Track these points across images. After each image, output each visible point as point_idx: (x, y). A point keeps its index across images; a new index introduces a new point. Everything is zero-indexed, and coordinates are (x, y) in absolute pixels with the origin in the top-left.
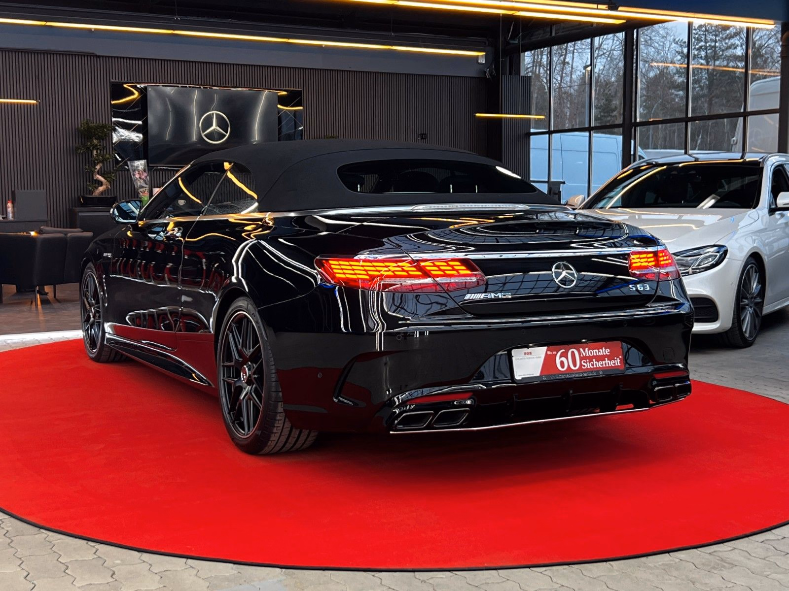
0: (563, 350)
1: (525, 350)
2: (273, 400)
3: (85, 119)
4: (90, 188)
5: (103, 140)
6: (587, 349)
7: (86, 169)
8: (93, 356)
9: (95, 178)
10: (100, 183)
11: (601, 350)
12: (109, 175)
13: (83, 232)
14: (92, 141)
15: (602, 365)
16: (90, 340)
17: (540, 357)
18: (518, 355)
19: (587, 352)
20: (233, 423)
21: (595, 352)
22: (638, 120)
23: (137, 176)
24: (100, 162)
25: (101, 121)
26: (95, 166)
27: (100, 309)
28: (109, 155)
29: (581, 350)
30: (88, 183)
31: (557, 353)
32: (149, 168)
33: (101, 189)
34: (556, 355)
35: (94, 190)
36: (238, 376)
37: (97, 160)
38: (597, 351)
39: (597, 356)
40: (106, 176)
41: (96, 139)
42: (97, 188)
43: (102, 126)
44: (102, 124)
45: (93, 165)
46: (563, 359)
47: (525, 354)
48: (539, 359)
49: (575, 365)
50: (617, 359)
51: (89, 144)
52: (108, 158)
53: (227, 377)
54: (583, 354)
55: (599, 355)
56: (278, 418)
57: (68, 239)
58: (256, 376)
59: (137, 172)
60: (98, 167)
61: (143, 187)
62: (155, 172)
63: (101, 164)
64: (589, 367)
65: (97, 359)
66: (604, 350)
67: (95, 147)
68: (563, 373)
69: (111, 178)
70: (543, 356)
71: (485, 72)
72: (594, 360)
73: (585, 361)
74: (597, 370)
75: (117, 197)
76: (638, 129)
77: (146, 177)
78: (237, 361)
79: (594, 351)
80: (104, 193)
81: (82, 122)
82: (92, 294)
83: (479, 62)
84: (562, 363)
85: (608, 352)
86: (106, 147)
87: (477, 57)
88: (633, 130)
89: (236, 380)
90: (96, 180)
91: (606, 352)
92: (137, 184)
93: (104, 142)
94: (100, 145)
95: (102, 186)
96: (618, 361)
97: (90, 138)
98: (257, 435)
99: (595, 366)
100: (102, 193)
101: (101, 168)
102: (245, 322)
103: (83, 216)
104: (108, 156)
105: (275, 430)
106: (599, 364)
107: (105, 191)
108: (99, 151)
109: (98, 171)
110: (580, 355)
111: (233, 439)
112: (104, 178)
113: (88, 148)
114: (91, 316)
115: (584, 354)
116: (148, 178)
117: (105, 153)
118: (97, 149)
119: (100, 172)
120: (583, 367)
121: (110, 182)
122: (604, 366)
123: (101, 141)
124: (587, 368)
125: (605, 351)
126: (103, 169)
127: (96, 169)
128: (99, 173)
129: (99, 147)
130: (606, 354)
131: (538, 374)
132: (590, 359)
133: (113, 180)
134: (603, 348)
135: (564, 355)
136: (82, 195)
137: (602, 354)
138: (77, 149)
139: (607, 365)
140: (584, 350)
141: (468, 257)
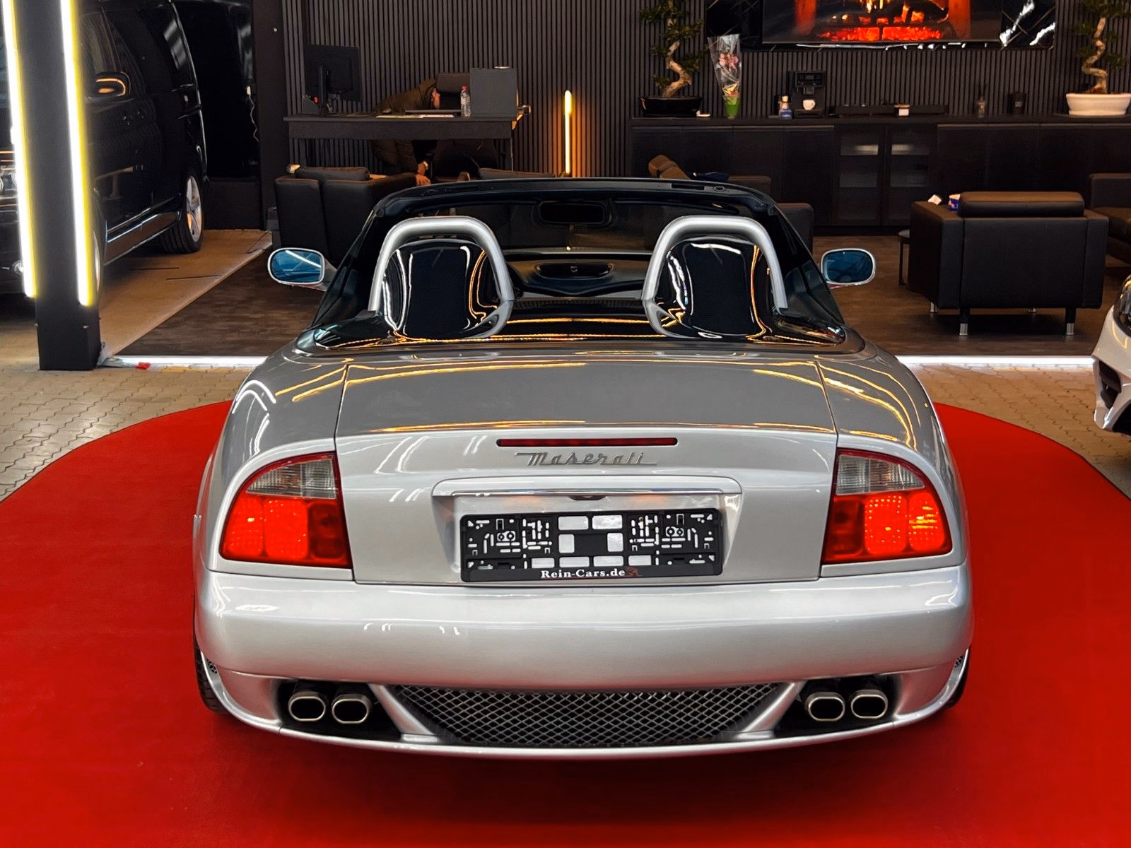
4: (657, 84)
9: (667, 68)
10: (676, 77)
12: (690, 61)
14: (666, 2)
23: (722, 63)
24: (674, 40)
28: (693, 26)
33: (675, 85)
35: (663, 87)
37: (672, 35)
40: (685, 63)
42: (670, 83)
45: (664, 43)
51: (660, 7)
52: (689, 32)
60: (673, 48)
62: (775, 54)
63: (678, 43)
67: (669, 14)
69: (693, 67)
75: (703, 98)
77: (737, 64)
80: (681, 92)
86: (689, 14)
90: (670, 70)
95: (675, 80)
100: (679, 91)
101: (679, 48)
104: (688, 28)
107: (683, 88)
109: (673, 55)
112: (683, 67)
113: (658, 16)
116: (740, 65)
118: (674, 17)
119: (677, 56)
121: (690, 74)
127: (670, 51)
128: (675, 57)
133: (696, 70)
136: (646, 97)
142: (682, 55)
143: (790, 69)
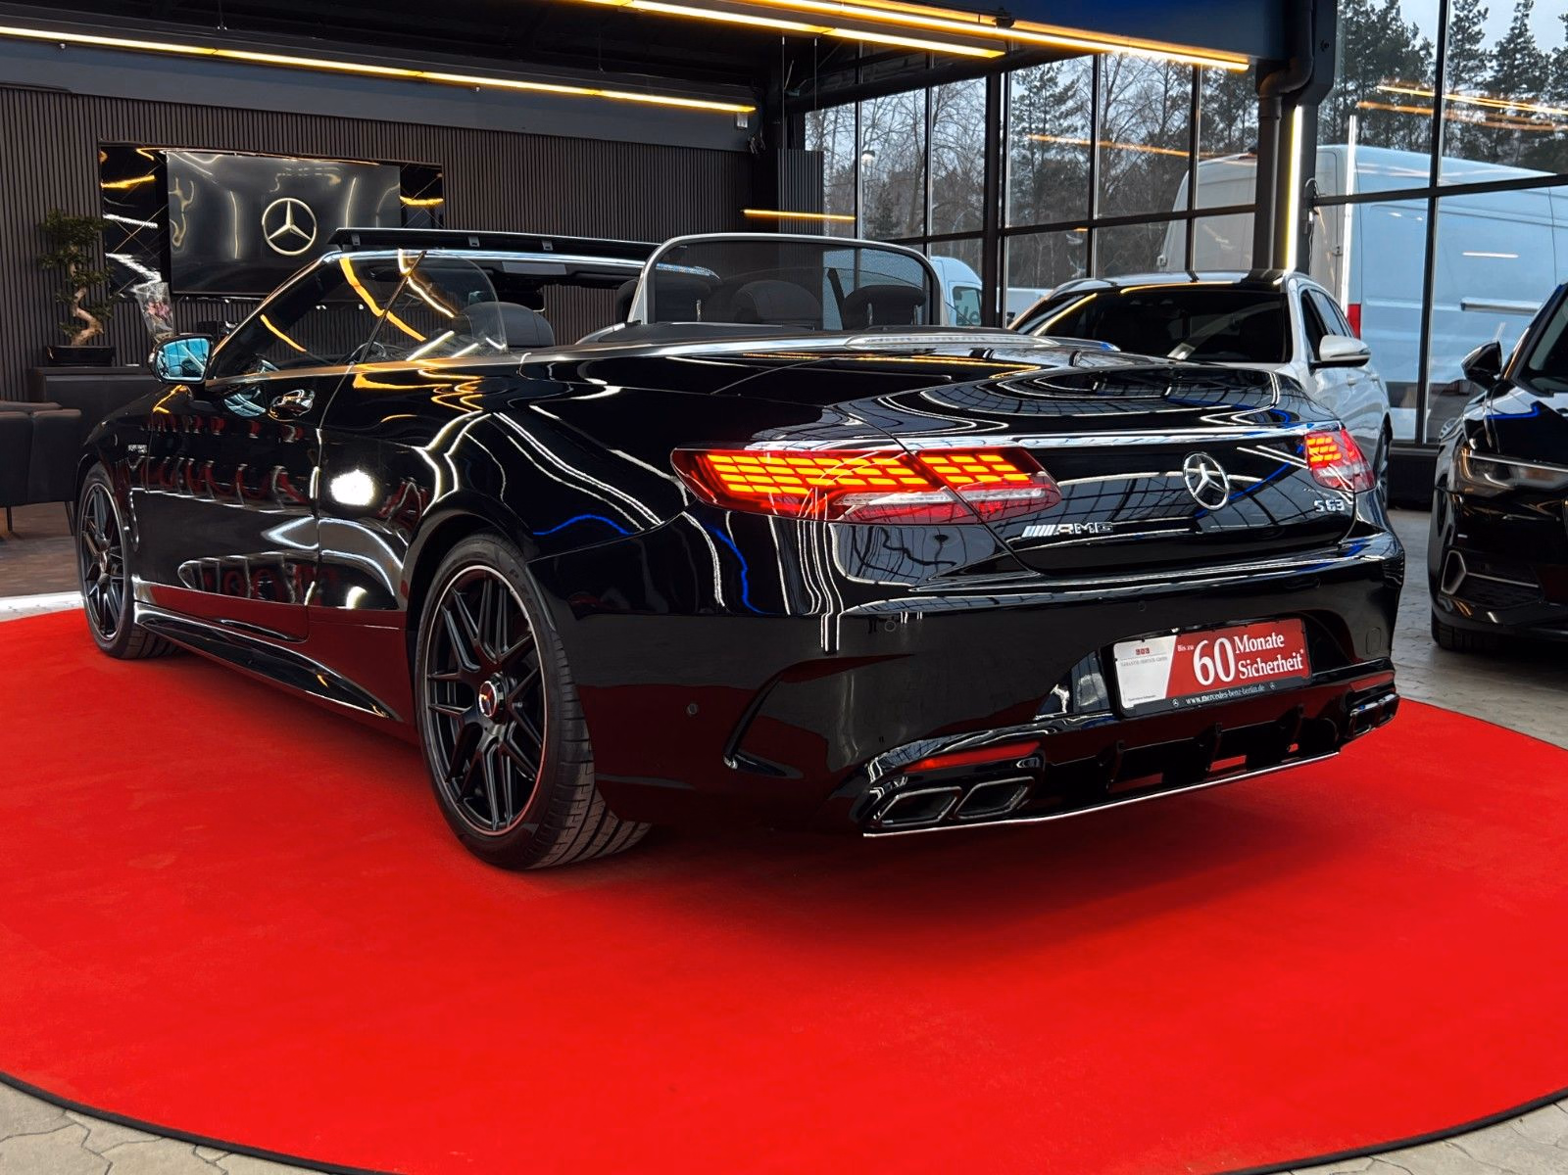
0: (1206, 642)
1: (1138, 645)
2: (569, 758)
3: (53, 206)
4: (66, 333)
5: (87, 245)
6: (1245, 637)
7: (56, 298)
8: (109, 646)
9: (74, 315)
10: (85, 324)
11: (1269, 638)
12: (100, 310)
13: (61, 409)
14: (68, 246)
15: (1273, 669)
16: (100, 615)
17: (1165, 658)
18: (1125, 655)
19: (1248, 644)
20: (459, 801)
21: (1259, 644)
22: (1007, 226)
23: (152, 311)
24: (83, 285)
25: (82, 212)
26: (73, 293)
27: (120, 555)
28: (100, 273)
29: (1236, 638)
30: (61, 323)
31: (1195, 648)
32: (173, 296)
33: (86, 333)
34: (1194, 651)
35: (73, 335)
36: (473, 701)
37: (77, 282)
38: (1262, 639)
39: (1263, 650)
40: (94, 311)
41: (75, 244)
42: (78, 332)
43: (84, 222)
44: (86, 218)
45: (70, 290)
46: (1207, 660)
47: (1138, 652)
48: (1163, 662)
49: (1228, 675)
50: (1296, 657)
51: (62, 252)
52: (98, 279)
53: (439, 703)
54: (1240, 650)
55: (1267, 650)
56: (579, 796)
57: (34, 421)
58: (520, 705)
59: (151, 304)
60: (79, 295)
61: (162, 331)
62: (184, 305)
63: (85, 290)
64: (1251, 675)
65: (117, 653)
66: (1274, 638)
67: (74, 258)
68: (1206, 691)
69: (103, 314)
70: (1170, 656)
71: (749, 143)
72: (1259, 660)
73: (1244, 662)
74: (1265, 680)
75: (114, 349)
76: (1007, 240)
77: (168, 313)
78: (467, 673)
79: (1259, 640)
81: (48, 214)
82: (103, 526)
83: (738, 125)
84: (1204, 669)
85: (1282, 643)
86: (93, 258)
87: (734, 116)
88: (999, 241)
89: (465, 710)
90: (77, 318)
91: (1279, 641)
92: (151, 324)
93: (90, 250)
94: (82, 256)
95: (86, 328)
96: (1299, 659)
97: (63, 242)
98: (526, 832)
99: (1261, 674)
100: (91, 338)
101: (85, 296)
102: (488, 587)
103: (53, 382)
104: (97, 274)
105: (569, 822)
106: (1266, 669)
107: (93, 337)
108: (80, 267)
109: (79, 302)
110: (1234, 650)
111: (460, 837)
112: (91, 314)
113: (60, 261)
114: (102, 570)
115: (1242, 648)
116: (172, 315)
117: (91, 268)
118: (77, 263)
119: (82, 303)
120: (1242, 677)
121: (102, 322)
122: (1276, 671)
123: (84, 248)
124: (1248, 678)
125: (1276, 641)
126: (87, 297)
127: (77, 298)
129: (80, 258)
130: (1279, 648)
131: (1164, 697)
132: (1252, 657)
133: (109, 318)
134: (1273, 634)
135: (1207, 652)
136: (51, 344)
137: (1271, 646)
138: (39, 262)
139: (1281, 670)
140: (1241, 640)
141: (1021, 444)
142: (88, 301)
143: (200, 320)
